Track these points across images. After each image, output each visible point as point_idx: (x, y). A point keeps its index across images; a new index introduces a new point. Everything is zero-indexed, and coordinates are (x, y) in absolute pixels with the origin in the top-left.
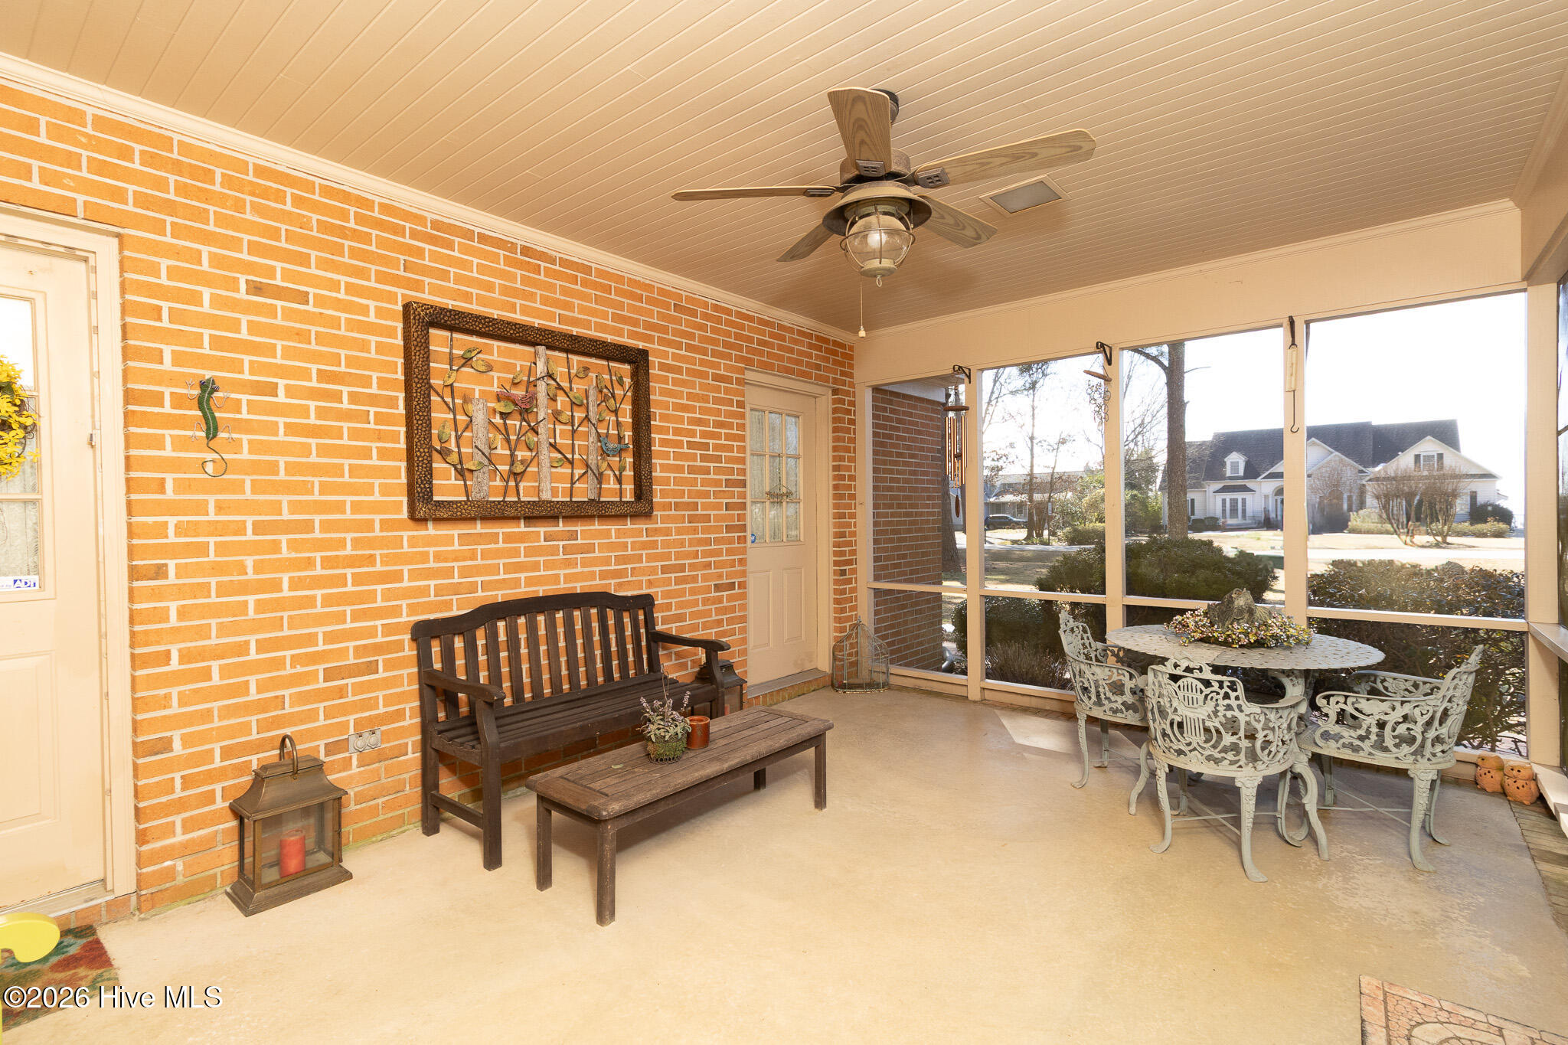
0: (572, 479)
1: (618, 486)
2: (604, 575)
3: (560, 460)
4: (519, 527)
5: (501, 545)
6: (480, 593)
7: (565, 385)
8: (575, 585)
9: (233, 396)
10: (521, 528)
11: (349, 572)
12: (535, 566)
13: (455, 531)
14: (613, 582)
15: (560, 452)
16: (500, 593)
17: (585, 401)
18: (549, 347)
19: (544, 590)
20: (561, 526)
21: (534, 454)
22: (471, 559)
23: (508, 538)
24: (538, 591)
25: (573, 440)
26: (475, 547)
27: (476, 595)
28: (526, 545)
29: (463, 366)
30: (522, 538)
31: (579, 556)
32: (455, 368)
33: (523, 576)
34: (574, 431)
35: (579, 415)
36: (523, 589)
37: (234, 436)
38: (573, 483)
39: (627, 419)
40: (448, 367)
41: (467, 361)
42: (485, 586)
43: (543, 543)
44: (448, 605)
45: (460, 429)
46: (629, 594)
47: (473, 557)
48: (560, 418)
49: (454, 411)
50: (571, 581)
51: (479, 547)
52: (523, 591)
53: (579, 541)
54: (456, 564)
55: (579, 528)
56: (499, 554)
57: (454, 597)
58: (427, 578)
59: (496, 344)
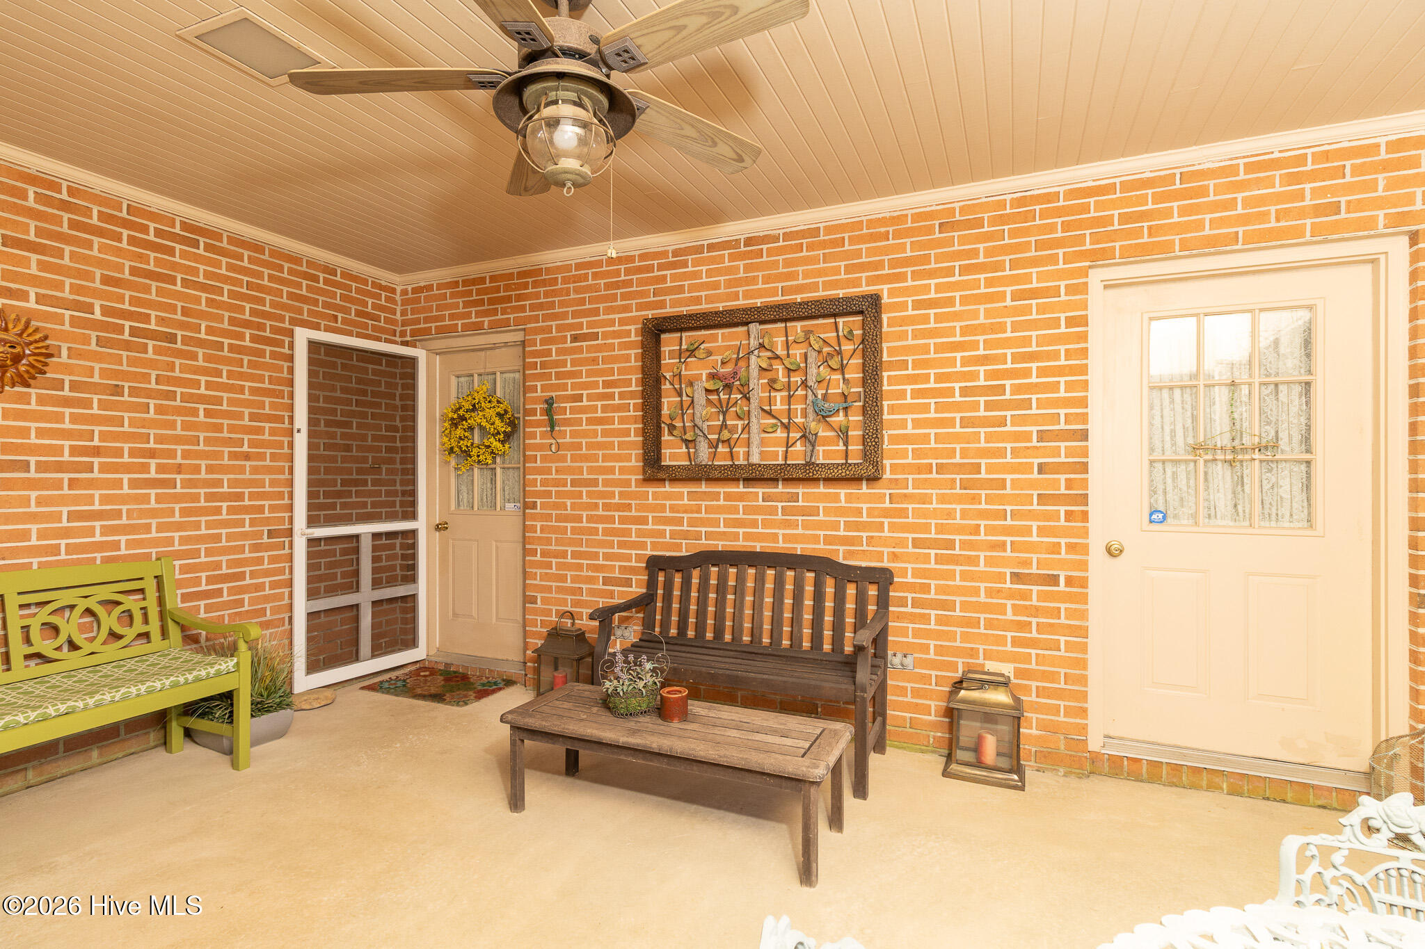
0: (788, 443)
1: (844, 448)
2: (829, 540)
3: (775, 425)
4: (738, 488)
5: (722, 502)
6: (703, 541)
7: (780, 351)
8: (795, 546)
9: (562, 405)
10: (741, 488)
11: (617, 514)
12: (754, 524)
13: (685, 489)
14: (841, 548)
15: (775, 417)
16: (721, 543)
17: (803, 365)
18: (762, 322)
19: (761, 547)
20: (780, 488)
21: (746, 422)
22: (697, 512)
23: (728, 497)
24: (755, 546)
25: (789, 405)
26: (700, 502)
27: (700, 542)
28: (744, 503)
29: (688, 357)
30: (741, 497)
31: (800, 518)
32: (682, 360)
33: (741, 531)
34: (790, 397)
35: (797, 379)
36: (741, 543)
37: (562, 428)
38: (787, 447)
39: (854, 375)
40: (678, 360)
41: (692, 352)
42: (709, 536)
43: (761, 503)
44: (679, 547)
45: (685, 407)
46: (864, 564)
47: (699, 511)
48: (776, 386)
49: (680, 395)
50: (790, 542)
51: (704, 503)
52: (741, 544)
53: (800, 503)
54: (685, 516)
55: (800, 490)
56: (719, 510)
57: (684, 542)
58: (664, 524)
59: (720, 332)
